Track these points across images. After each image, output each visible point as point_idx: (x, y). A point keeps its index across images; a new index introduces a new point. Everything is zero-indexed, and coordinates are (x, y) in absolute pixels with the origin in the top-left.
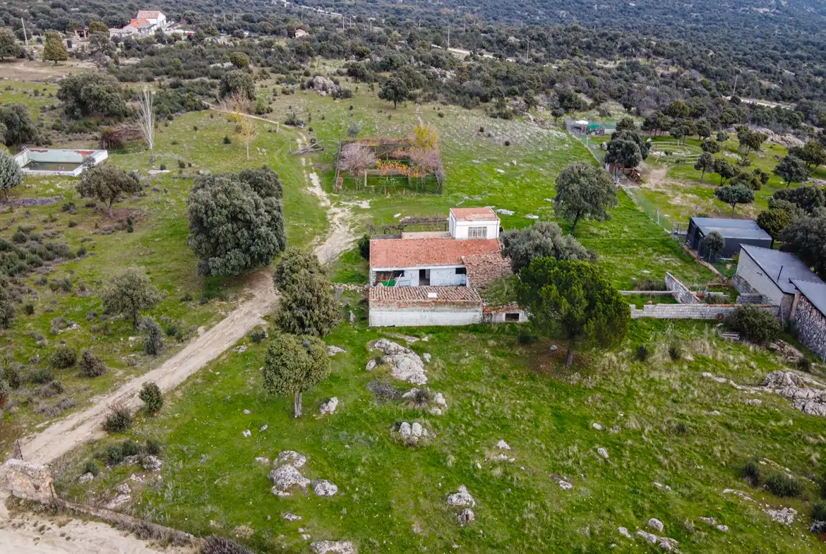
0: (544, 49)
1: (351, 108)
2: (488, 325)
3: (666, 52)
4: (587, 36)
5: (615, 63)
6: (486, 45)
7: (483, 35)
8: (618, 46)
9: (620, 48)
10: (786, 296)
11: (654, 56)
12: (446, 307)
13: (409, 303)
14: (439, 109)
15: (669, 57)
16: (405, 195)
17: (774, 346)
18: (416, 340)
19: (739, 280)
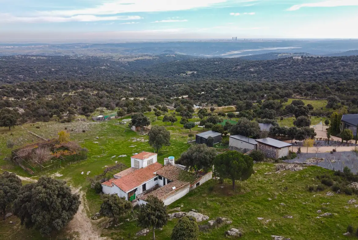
0: (36, 92)
2: (193, 191)
3: (90, 86)
4: (52, 84)
6: (6, 94)
9: (71, 87)
10: (255, 146)
11: (85, 88)
12: (180, 191)
13: (168, 195)
14: (34, 125)
15: (92, 87)
16: (71, 164)
17: (265, 160)
18: (180, 208)
19: (232, 147)
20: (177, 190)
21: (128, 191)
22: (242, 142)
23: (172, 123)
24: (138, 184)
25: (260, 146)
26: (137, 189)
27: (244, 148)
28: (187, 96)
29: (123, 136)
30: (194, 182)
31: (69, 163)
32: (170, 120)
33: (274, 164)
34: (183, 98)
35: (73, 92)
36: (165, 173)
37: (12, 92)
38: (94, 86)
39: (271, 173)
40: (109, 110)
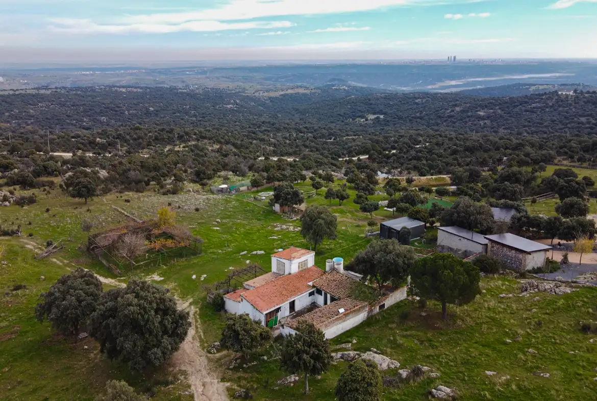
0: (125, 144)
1: (48, 210)
2: (374, 318)
3: (207, 136)
4: (150, 132)
5: (180, 147)
6: (82, 146)
7: (73, 140)
8: (176, 136)
9: (178, 137)
10: (483, 246)
11: (201, 140)
12: (351, 316)
13: (331, 322)
14: (121, 197)
15: (210, 139)
16: (177, 261)
17: (502, 272)
18: (350, 344)
19: (443, 247)
20: (346, 315)
21: (265, 311)
22: (460, 238)
23: (341, 201)
24: (283, 301)
25: (493, 247)
26: (280, 308)
27: (464, 249)
28: (367, 156)
29: (259, 220)
30: (376, 303)
31: (174, 261)
32: (338, 197)
33: (518, 280)
34: (359, 160)
35: (181, 146)
36: (328, 284)
37: (90, 143)
38: (214, 137)
39: (511, 295)
40: (238, 175)
